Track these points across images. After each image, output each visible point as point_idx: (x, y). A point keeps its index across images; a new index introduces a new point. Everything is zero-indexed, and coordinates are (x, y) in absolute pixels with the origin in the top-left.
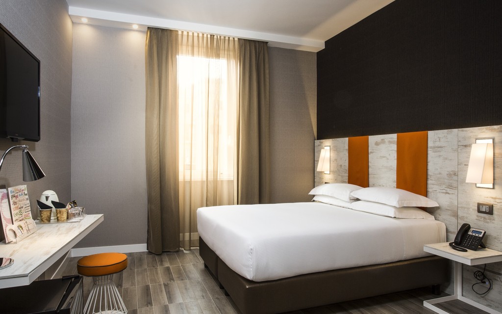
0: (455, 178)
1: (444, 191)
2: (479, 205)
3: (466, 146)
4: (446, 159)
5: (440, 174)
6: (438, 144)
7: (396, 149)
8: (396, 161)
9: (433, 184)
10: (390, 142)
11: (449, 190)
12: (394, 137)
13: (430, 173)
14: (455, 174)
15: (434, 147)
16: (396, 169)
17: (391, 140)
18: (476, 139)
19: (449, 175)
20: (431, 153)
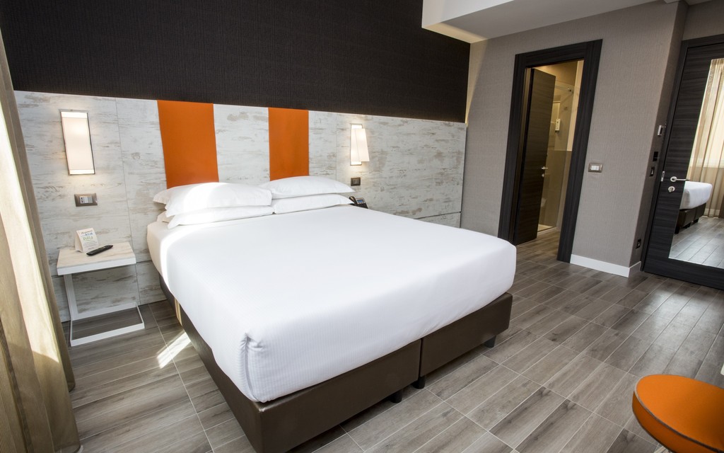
0: (334, 159)
1: (325, 173)
2: (352, 179)
3: (343, 130)
4: (326, 141)
5: (321, 156)
6: (318, 126)
7: (267, 128)
8: (268, 144)
9: (314, 168)
10: (257, 118)
11: (329, 171)
12: (264, 111)
13: (311, 156)
14: (334, 156)
15: (315, 129)
16: (268, 154)
17: (258, 115)
18: (351, 124)
19: (329, 156)
20: (311, 134)
